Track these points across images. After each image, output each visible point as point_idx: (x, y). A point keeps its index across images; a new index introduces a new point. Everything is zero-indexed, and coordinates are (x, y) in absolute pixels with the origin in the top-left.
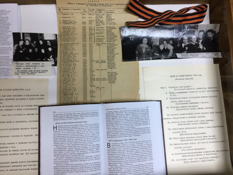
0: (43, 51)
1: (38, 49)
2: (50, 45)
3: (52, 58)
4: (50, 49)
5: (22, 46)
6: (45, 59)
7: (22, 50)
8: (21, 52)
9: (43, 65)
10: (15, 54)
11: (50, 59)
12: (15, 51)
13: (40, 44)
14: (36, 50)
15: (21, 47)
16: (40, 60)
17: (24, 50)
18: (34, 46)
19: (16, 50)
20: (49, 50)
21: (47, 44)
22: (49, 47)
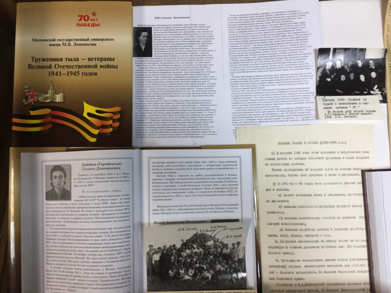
0: (362, 78)
1: (354, 75)
2: (374, 68)
3: (378, 90)
4: (374, 75)
5: (330, 70)
6: (366, 91)
7: (330, 77)
8: (329, 80)
9: (365, 102)
10: (319, 84)
11: (374, 91)
12: (318, 79)
13: (358, 66)
14: (352, 76)
15: (328, 72)
16: (359, 93)
17: (333, 76)
18: (348, 71)
19: (321, 77)
20: (372, 76)
21: (369, 66)
22: (372, 70)
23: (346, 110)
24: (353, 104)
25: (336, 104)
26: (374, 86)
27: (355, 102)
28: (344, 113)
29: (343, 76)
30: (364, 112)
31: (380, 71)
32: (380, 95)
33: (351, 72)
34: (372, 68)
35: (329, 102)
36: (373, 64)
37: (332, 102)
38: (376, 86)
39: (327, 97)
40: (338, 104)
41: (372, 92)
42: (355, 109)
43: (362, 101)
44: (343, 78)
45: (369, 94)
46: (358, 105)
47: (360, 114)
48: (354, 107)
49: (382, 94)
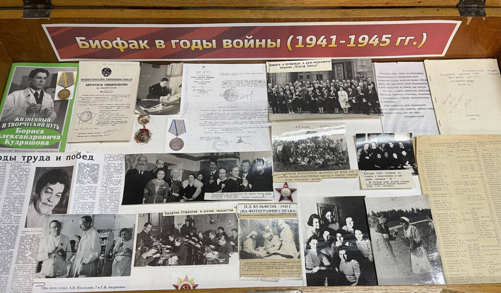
0: (395, 156)
1: (388, 154)
2: (403, 148)
3: (409, 165)
4: (404, 153)
5: (367, 150)
6: (400, 166)
7: (368, 156)
8: (368, 158)
9: (400, 174)
10: (360, 161)
11: (406, 165)
12: (359, 158)
13: (390, 147)
14: (386, 155)
15: (366, 152)
16: (393, 167)
17: (370, 155)
18: (383, 150)
19: (360, 156)
20: (403, 154)
21: (400, 146)
22: (402, 150)
23: (385, 181)
24: (390, 176)
25: (375, 176)
26: (406, 162)
27: (392, 175)
28: (383, 183)
29: (379, 155)
30: (400, 182)
31: (409, 150)
32: (412, 169)
33: (385, 152)
34: (402, 148)
35: (370, 175)
36: (402, 145)
37: (372, 175)
38: (408, 162)
39: (367, 171)
40: (377, 176)
41: (404, 167)
42: (391, 180)
43: (397, 174)
44: (379, 156)
45: (402, 168)
46: (394, 177)
47: (396, 183)
48: (391, 179)
49: (413, 168)
